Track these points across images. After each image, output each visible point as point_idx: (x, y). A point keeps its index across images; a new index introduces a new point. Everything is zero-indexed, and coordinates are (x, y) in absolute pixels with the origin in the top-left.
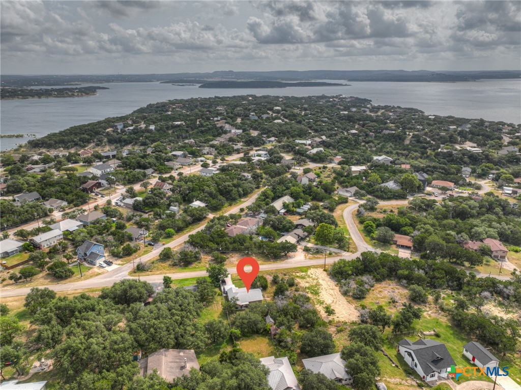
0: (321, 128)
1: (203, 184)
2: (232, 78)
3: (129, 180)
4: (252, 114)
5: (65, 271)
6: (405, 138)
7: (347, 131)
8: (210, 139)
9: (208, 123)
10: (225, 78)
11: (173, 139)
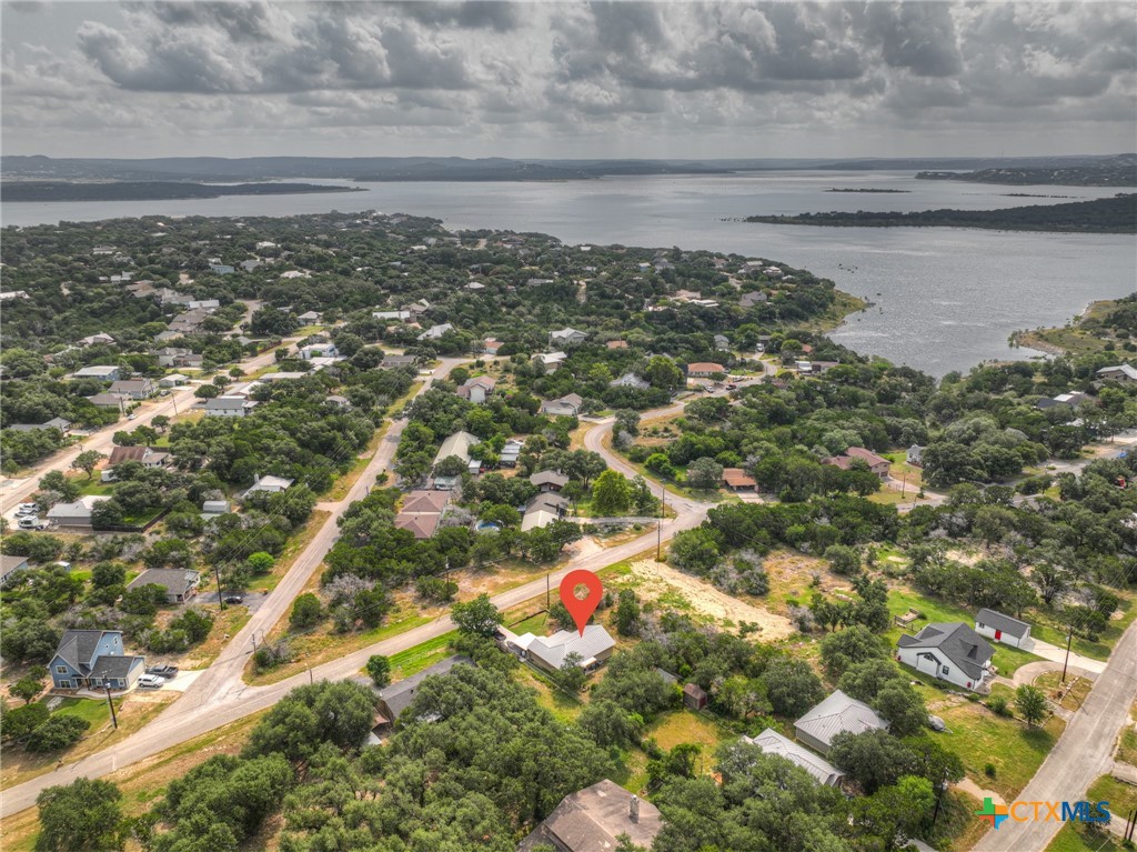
0: (404, 284)
1: (256, 435)
2: (51, 176)
3: (15, 457)
4: (213, 261)
5: (65, 725)
6: (576, 291)
7: (462, 285)
8: (155, 328)
9: (100, 290)
10: (29, 175)
11: (10, 338)
